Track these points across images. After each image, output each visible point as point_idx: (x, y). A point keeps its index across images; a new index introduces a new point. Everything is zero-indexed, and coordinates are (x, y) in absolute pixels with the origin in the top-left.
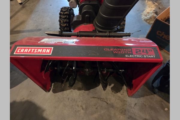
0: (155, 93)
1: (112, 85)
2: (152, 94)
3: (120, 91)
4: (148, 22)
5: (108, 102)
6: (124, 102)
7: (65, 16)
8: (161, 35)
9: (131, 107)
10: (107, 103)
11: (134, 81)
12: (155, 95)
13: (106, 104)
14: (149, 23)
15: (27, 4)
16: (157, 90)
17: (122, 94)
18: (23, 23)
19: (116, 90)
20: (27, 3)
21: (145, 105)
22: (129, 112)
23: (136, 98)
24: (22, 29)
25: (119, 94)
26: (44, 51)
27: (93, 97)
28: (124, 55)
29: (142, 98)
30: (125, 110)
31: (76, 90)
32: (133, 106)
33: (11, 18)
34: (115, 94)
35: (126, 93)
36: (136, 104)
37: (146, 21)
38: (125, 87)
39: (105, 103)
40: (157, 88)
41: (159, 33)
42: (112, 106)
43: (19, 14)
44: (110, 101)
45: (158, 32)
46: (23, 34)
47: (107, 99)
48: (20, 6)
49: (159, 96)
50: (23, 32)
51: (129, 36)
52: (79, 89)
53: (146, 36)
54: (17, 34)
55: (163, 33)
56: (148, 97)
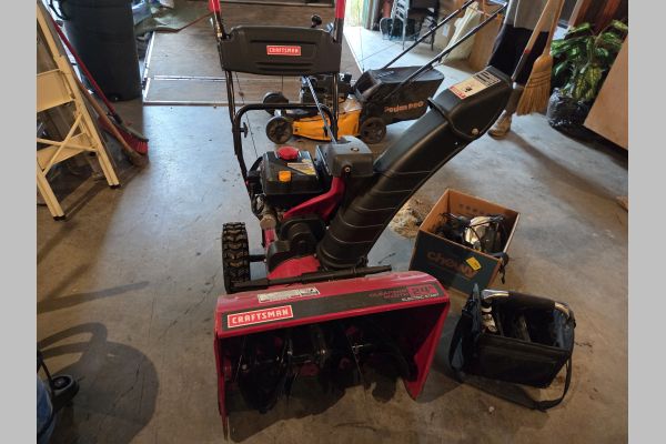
0: (462, 382)
1: (373, 386)
2: (456, 386)
3: (392, 395)
4: (404, 233)
5: (376, 426)
6: (408, 416)
7: (239, 245)
8: (437, 260)
9: (425, 423)
10: (375, 430)
11: (416, 357)
12: (463, 386)
13: (371, 432)
14: (405, 236)
15: (77, 217)
16: (462, 374)
17: (399, 401)
18: (82, 271)
19: (384, 394)
20: (78, 214)
21: (451, 412)
22: (425, 435)
23: (430, 401)
24: (84, 291)
25: (393, 402)
26: (279, 313)
27: (339, 425)
28: (399, 300)
29: (440, 399)
30: (416, 434)
31: (294, 420)
32: (427, 419)
33: (40, 258)
34: (386, 405)
35: (406, 397)
36: (433, 414)
37: (400, 232)
38: (401, 383)
39: (368, 430)
40: (461, 370)
41: (432, 256)
42: (387, 433)
43: (60, 247)
44: (378, 423)
45: (429, 254)
46: (93, 302)
47: (370, 419)
48: (59, 225)
49: (471, 385)
50: (90, 297)
51: (390, 270)
52: (300, 415)
53: (408, 264)
54: (75, 304)
55: (439, 255)
56: (451, 393)
